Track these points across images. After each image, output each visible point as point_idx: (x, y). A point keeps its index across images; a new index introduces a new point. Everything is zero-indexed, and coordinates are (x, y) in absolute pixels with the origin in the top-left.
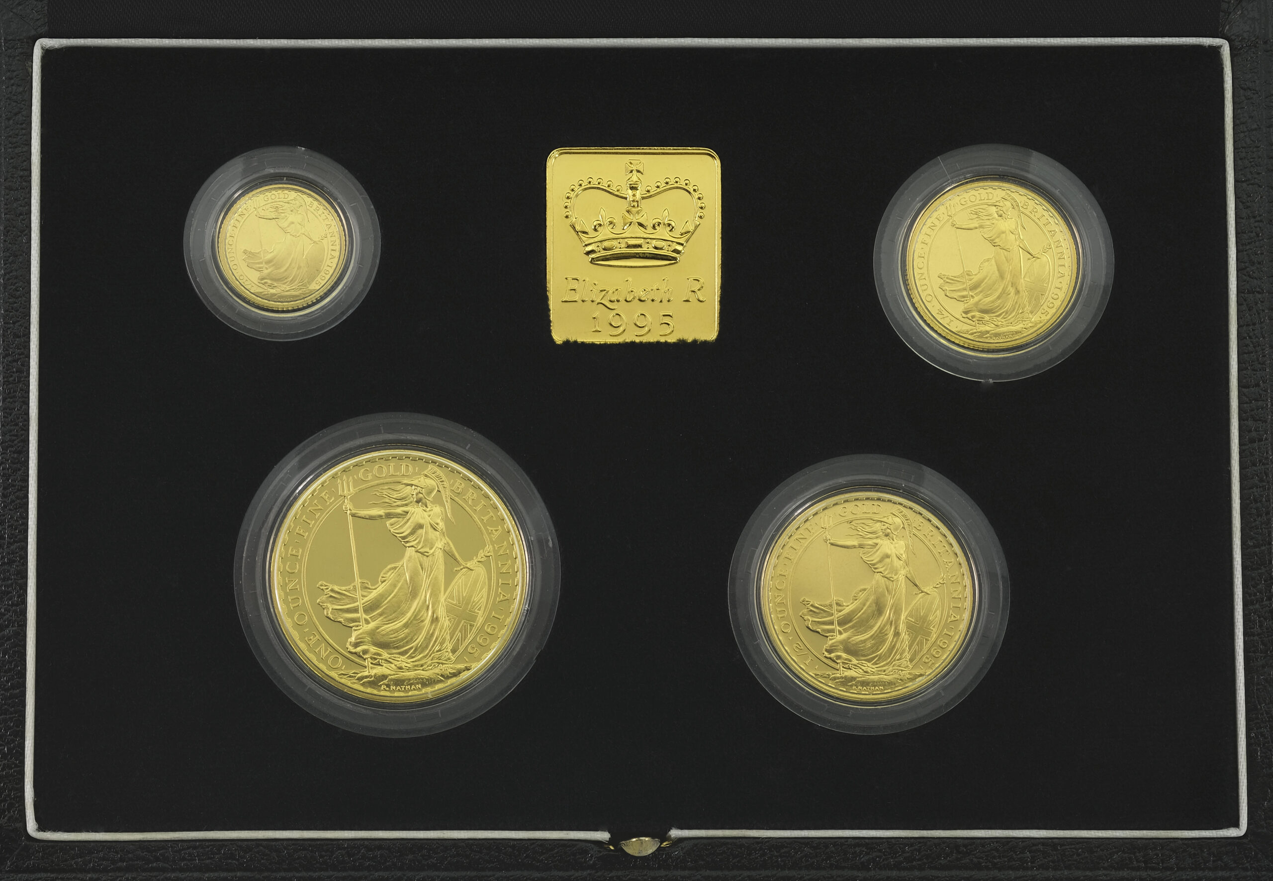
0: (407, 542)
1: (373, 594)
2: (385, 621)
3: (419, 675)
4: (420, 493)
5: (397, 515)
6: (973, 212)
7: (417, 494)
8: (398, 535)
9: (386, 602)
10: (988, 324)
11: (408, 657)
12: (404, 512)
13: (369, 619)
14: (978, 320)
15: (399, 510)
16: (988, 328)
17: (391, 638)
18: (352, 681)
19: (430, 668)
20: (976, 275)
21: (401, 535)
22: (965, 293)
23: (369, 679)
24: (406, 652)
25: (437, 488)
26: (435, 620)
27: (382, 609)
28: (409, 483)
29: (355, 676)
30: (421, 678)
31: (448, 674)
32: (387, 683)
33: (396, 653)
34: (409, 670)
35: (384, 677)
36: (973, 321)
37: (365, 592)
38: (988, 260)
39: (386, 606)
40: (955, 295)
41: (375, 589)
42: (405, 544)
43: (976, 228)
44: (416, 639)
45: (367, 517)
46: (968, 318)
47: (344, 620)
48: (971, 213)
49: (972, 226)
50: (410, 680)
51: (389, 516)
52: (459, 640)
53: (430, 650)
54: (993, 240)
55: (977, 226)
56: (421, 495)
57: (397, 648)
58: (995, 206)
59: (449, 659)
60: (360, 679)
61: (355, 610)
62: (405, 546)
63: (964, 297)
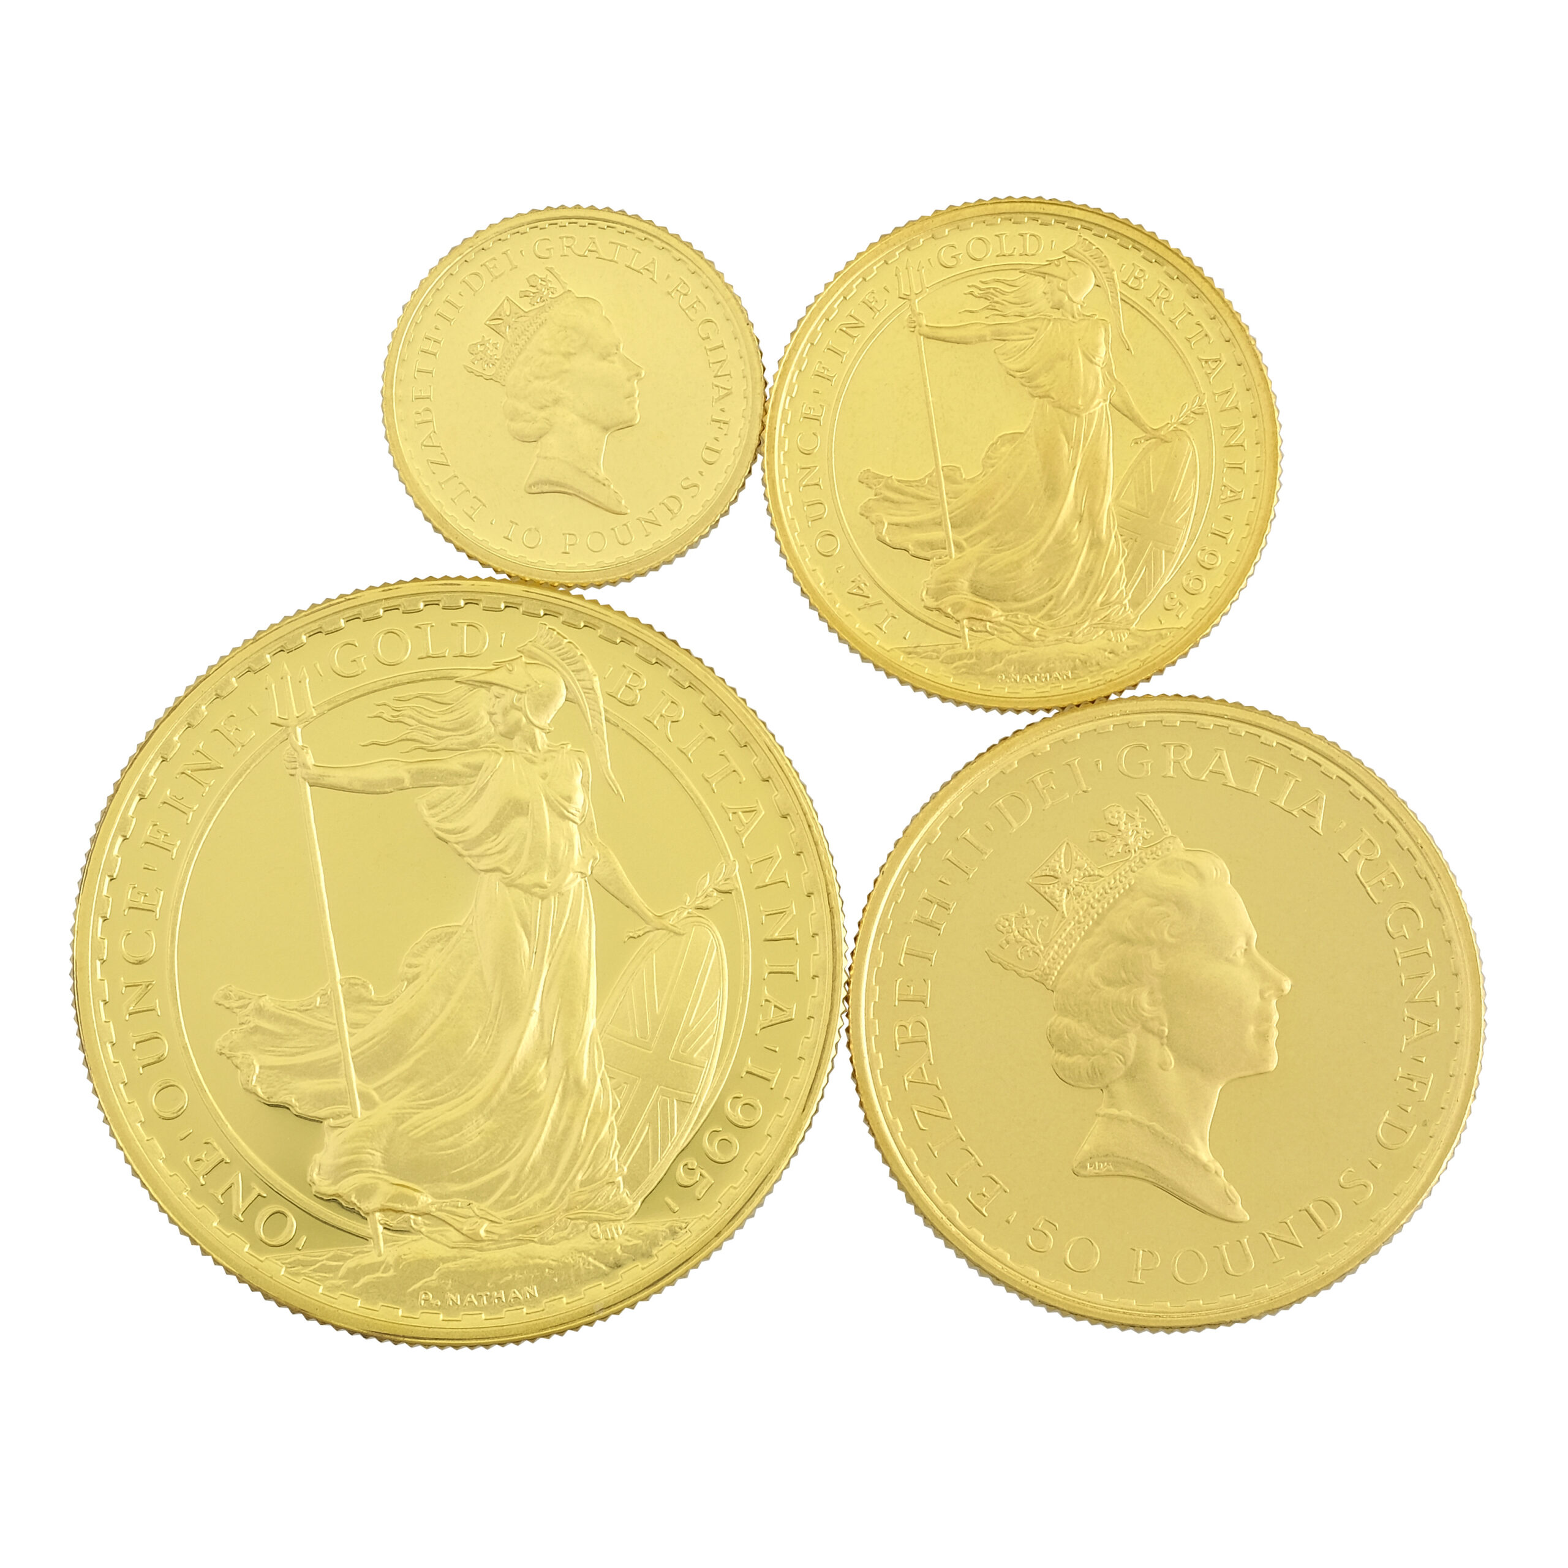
0: (481, 856)
1: (383, 1020)
2: (420, 1099)
3: (532, 1258)
4: (514, 707)
5: (452, 778)
6: (976, 292)
7: (505, 713)
8: (451, 838)
9: (421, 1041)
10: (1002, 632)
11: (496, 1202)
12: (468, 766)
13: (374, 1094)
14: (969, 618)
15: (455, 763)
16: (999, 645)
17: (442, 1149)
18: (328, 1283)
19: (565, 1233)
20: (972, 481)
21: (459, 837)
22: (936, 535)
23: (379, 1274)
24: (488, 1190)
25: (564, 691)
26: (574, 1089)
27: (412, 1061)
28: (478, 678)
29: (338, 1268)
30: (536, 1266)
31: (618, 1250)
32: (434, 1284)
33: (459, 1194)
34: (498, 1241)
35: (426, 1265)
36: (958, 621)
37: (358, 1011)
38: (1014, 437)
39: (423, 1052)
40: (910, 539)
41: (387, 1003)
42: (473, 864)
43: (982, 339)
44: (519, 1150)
45: (357, 786)
46: (938, 610)
47: (297, 1100)
48: (971, 293)
49: (971, 332)
50: (504, 1272)
51: (424, 780)
52: (648, 1147)
53: (561, 1181)
54: (1030, 379)
55: (987, 332)
56: (515, 715)
57: (463, 1178)
58: (1044, 275)
59: (620, 1205)
60: (355, 1274)
61: (330, 1068)
62: (474, 869)
63: (931, 545)
